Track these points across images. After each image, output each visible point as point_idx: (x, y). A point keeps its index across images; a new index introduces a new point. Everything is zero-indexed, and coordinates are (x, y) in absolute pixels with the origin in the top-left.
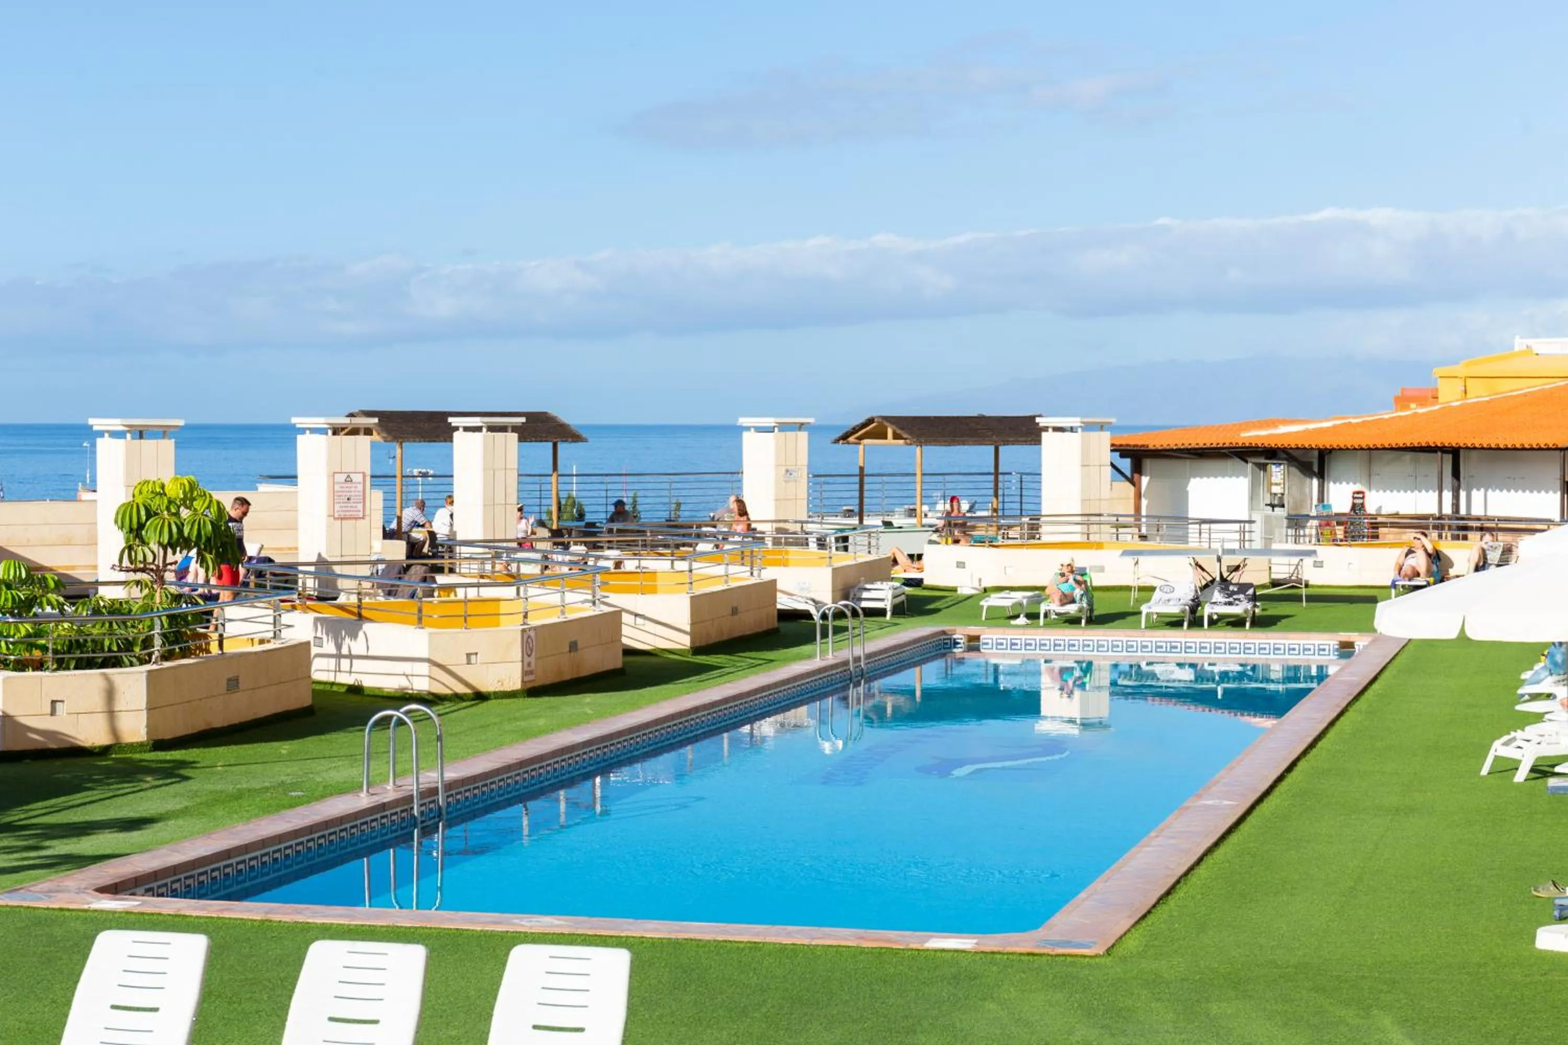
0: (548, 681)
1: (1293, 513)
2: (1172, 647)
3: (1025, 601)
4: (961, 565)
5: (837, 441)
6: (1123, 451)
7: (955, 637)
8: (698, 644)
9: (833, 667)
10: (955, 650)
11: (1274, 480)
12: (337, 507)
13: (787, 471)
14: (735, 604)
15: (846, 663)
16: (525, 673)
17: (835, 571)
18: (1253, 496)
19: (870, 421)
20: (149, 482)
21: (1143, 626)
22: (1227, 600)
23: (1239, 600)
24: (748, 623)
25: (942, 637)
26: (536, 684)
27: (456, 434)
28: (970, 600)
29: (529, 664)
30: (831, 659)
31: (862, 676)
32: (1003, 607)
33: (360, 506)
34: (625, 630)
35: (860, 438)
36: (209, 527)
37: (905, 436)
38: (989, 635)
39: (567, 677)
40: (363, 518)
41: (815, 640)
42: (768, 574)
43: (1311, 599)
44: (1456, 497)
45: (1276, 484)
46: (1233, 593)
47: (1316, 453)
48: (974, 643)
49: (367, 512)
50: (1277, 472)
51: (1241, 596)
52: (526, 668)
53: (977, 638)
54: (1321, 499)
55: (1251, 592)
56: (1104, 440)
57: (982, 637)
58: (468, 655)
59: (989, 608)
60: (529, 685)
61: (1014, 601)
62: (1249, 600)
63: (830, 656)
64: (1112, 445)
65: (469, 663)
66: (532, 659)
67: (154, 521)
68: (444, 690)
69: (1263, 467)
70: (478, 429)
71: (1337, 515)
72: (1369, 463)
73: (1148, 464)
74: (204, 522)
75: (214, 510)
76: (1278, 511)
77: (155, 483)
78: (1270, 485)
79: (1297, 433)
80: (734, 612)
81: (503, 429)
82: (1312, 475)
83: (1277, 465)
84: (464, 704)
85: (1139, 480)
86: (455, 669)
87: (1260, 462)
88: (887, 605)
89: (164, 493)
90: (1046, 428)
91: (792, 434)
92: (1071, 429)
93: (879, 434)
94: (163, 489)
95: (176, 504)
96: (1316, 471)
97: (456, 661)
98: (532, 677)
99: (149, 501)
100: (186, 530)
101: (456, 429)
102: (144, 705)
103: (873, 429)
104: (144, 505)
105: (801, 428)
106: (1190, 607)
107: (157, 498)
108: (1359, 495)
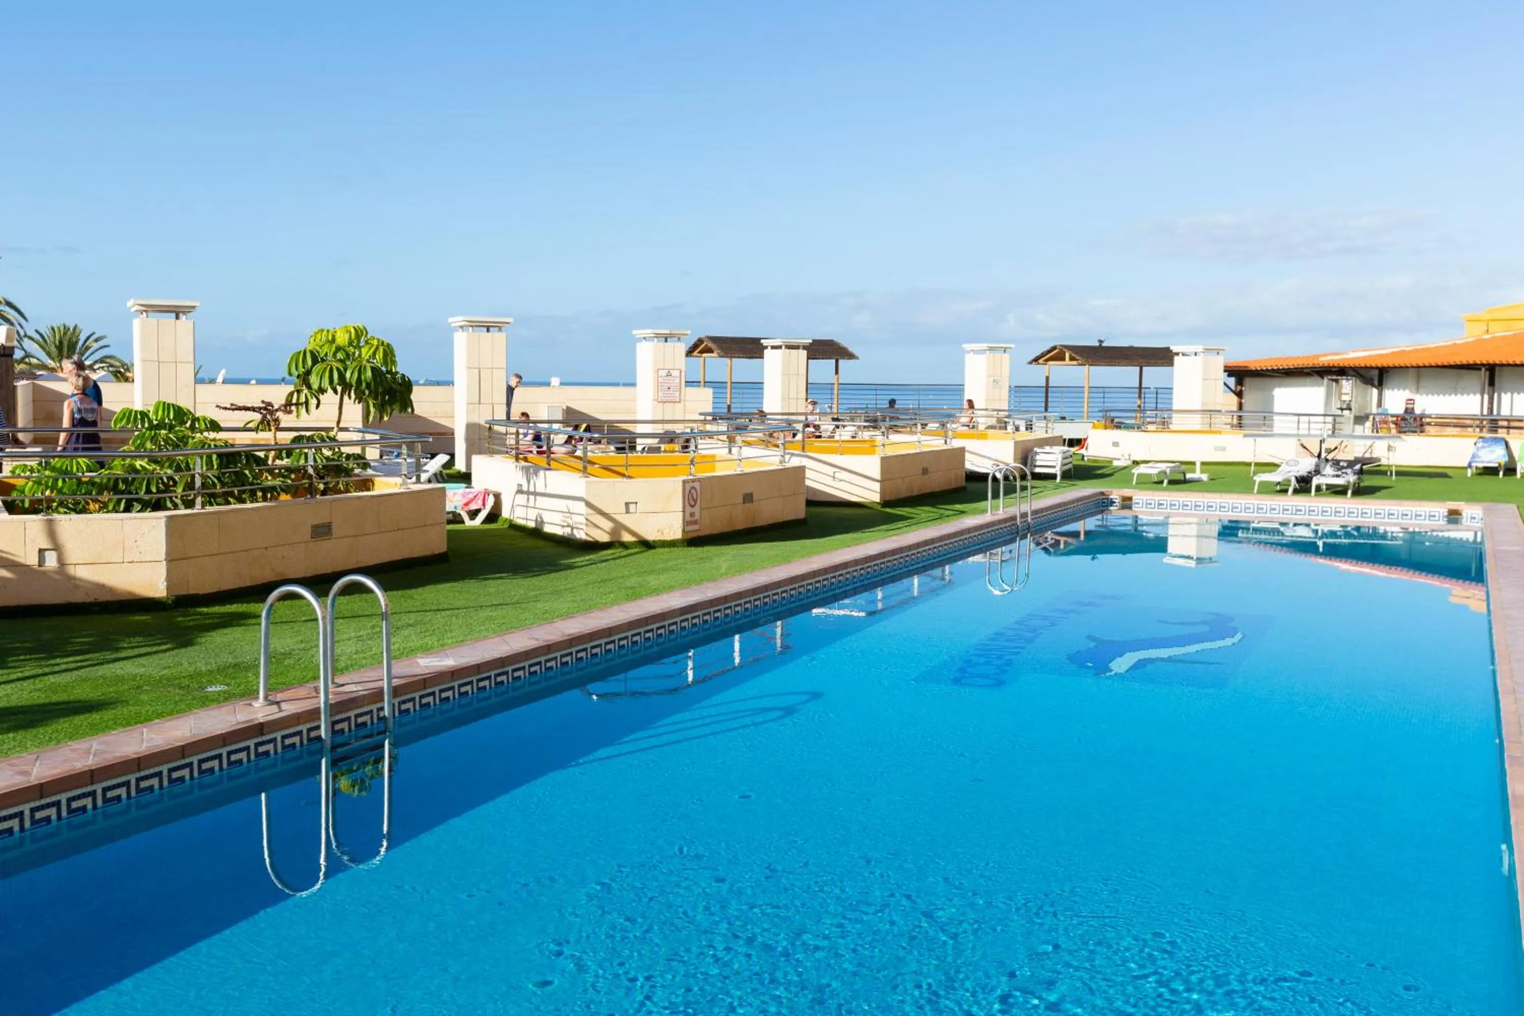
0: (716, 530)
1: (1358, 414)
2: (1297, 510)
3: (1168, 471)
4: (1116, 444)
5: (1030, 363)
6: (1233, 371)
7: (1111, 497)
8: (888, 498)
9: (1000, 522)
10: (1111, 508)
11: (1344, 391)
12: (660, 394)
13: (994, 381)
14: (925, 465)
15: (1013, 518)
16: (686, 523)
17: (1016, 443)
18: (1328, 402)
19: (1054, 348)
20: (323, 330)
21: (1255, 491)
22: (1336, 473)
23: (1346, 473)
24: (937, 482)
25: (1101, 497)
26: (701, 534)
27: (765, 351)
28: (1125, 471)
29: (692, 515)
30: (1001, 514)
31: (1029, 528)
32: (1151, 475)
33: (677, 394)
34: (809, 476)
35: (1047, 360)
36: (369, 373)
37: (1077, 358)
38: (1140, 497)
39: (740, 526)
40: (679, 402)
41: (986, 499)
42: (956, 443)
43: (1399, 474)
44: (1491, 402)
45: (1346, 394)
46: (1343, 467)
47: (1376, 372)
48: (1127, 503)
49: (682, 398)
50: (1347, 385)
51: (1349, 471)
52: (688, 518)
53: (1130, 499)
54: (1380, 404)
55: (1358, 467)
56: (1219, 363)
57: (1134, 498)
58: (627, 504)
59: (1139, 475)
60: (691, 535)
61: (1159, 470)
62: (1355, 474)
63: (1001, 511)
64: (1225, 367)
65: (628, 512)
66: (697, 509)
67: (319, 367)
68: (604, 538)
69: (1337, 381)
70: (779, 347)
71: (1392, 416)
72: (1418, 379)
73: (1248, 381)
74: (365, 367)
75: (380, 355)
76: (1346, 413)
77: (328, 331)
78: (1341, 394)
79: (1365, 357)
80: (925, 471)
81: (796, 347)
82: (1373, 385)
83: (1348, 380)
84: (625, 552)
85: (1241, 391)
86: (617, 517)
87: (1334, 377)
88: (1057, 471)
89: (333, 340)
90: (1177, 354)
91: (998, 355)
92: (1196, 354)
93: (1060, 357)
94: (334, 337)
95: (344, 350)
96: (1376, 383)
97: (616, 509)
98: (696, 527)
99: (318, 349)
100: (348, 375)
101: (766, 347)
102: (162, 556)
103: (1055, 354)
104: (311, 352)
105: (1005, 351)
106: (1296, 478)
107: (327, 346)
108: (1411, 401)
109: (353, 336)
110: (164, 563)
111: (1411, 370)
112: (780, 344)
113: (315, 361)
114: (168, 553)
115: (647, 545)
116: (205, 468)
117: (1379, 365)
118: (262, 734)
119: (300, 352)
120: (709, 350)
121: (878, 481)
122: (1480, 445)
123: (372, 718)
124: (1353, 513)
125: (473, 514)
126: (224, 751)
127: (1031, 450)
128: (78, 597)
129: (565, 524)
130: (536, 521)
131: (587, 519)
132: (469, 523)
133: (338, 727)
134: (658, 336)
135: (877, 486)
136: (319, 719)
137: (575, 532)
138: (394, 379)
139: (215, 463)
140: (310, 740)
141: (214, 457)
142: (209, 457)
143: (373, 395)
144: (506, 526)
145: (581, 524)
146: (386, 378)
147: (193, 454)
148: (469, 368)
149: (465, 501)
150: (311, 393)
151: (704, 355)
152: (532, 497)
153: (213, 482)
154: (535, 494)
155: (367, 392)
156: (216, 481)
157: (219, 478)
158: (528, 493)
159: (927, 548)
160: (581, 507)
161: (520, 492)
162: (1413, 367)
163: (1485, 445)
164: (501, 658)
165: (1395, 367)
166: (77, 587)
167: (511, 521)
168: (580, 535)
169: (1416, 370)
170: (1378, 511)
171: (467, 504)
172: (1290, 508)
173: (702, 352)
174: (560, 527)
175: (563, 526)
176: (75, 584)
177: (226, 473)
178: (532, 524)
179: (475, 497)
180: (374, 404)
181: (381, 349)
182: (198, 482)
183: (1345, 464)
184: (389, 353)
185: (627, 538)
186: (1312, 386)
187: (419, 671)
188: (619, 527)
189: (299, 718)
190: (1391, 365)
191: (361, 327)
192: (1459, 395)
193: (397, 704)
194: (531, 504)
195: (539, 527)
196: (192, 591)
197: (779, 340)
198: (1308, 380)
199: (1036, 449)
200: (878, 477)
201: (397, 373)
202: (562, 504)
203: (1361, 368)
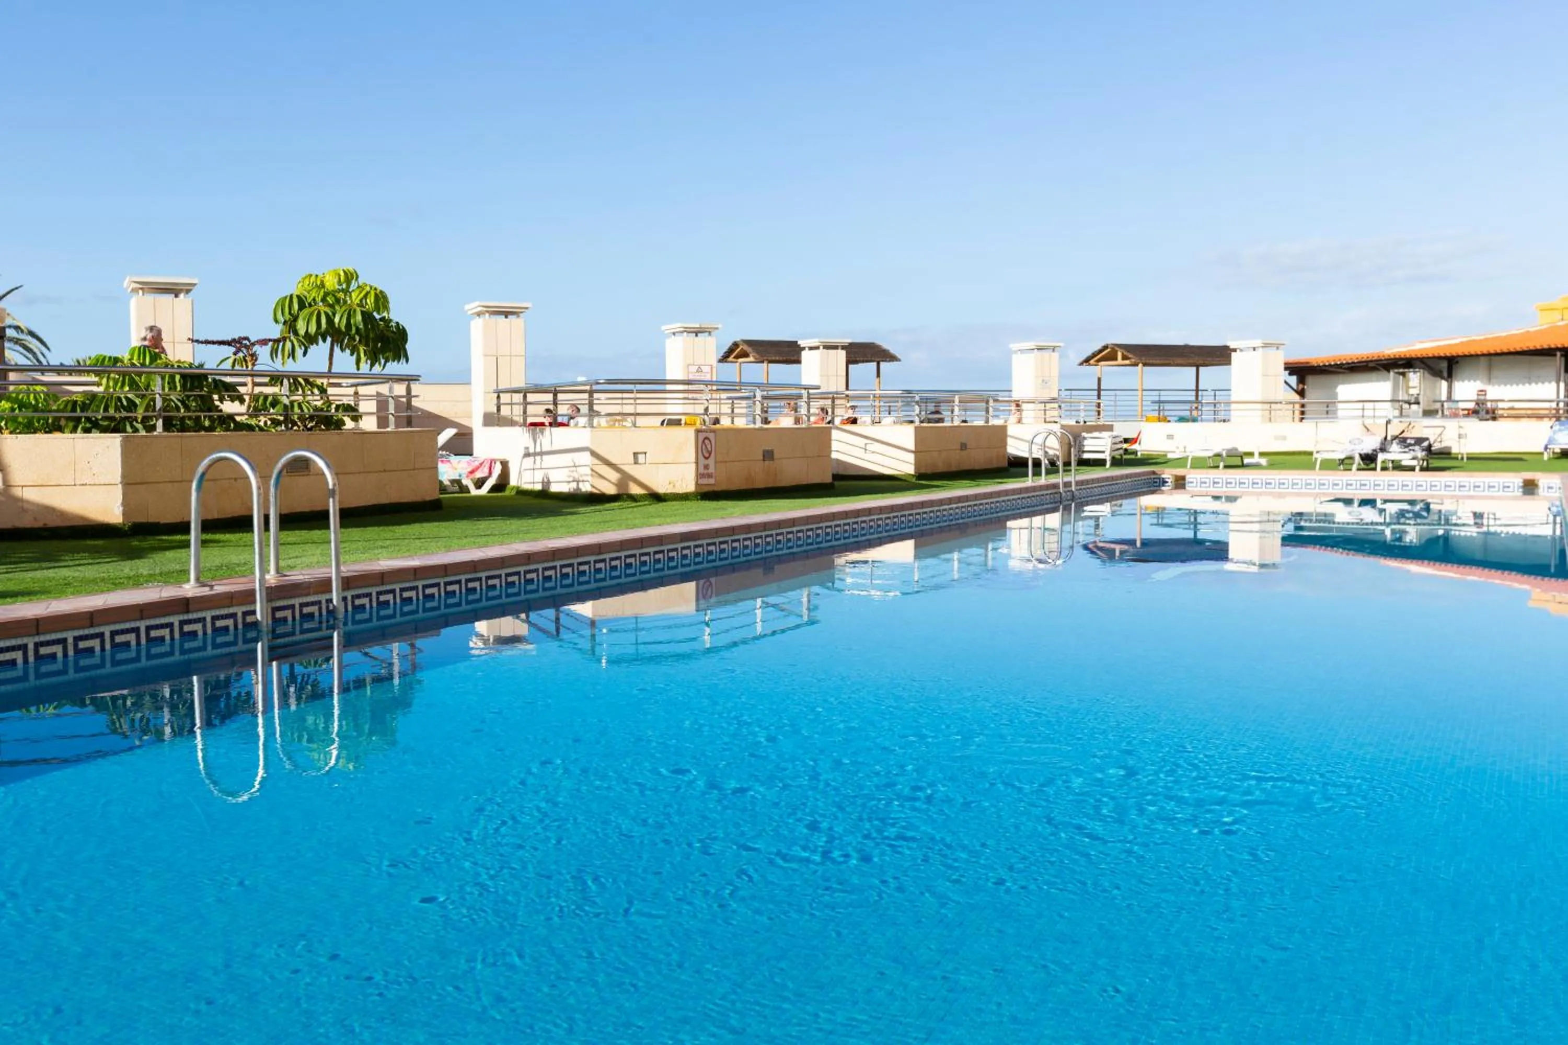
0: (733, 487)
1: (1427, 408)
2: (1362, 486)
3: (1224, 453)
4: (1170, 437)
5: (1081, 364)
6: (1294, 369)
7: (1163, 476)
8: (923, 471)
9: (1041, 488)
10: (1163, 488)
11: (1411, 384)
13: (1043, 381)
14: (964, 441)
15: (1056, 487)
16: (699, 476)
17: (1064, 428)
19: (1105, 347)
20: (311, 275)
21: (1317, 469)
22: (1403, 450)
24: (977, 458)
25: (1153, 476)
26: (716, 489)
27: (803, 354)
29: (706, 467)
31: (1073, 501)
32: (1206, 458)
34: (835, 445)
35: (1098, 361)
36: (359, 317)
37: (1130, 357)
38: (1194, 476)
39: (760, 484)
42: (998, 421)
43: (1468, 458)
45: (1413, 387)
46: (1410, 444)
47: (1445, 363)
48: (1180, 483)
50: (1415, 378)
51: (1417, 448)
52: (701, 470)
53: (1183, 478)
54: (1449, 397)
55: (1425, 445)
56: (1279, 359)
57: (1187, 477)
58: (636, 455)
60: (706, 489)
61: (1214, 452)
62: (1423, 450)
63: (1041, 482)
64: (1285, 364)
65: (636, 463)
66: (711, 462)
67: (306, 311)
68: (611, 490)
69: (1403, 374)
70: (817, 348)
71: (1463, 410)
72: (1490, 368)
73: (1310, 379)
74: (355, 311)
75: (371, 300)
76: (1414, 407)
77: (317, 276)
78: (1408, 387)
79: (1433, 348)
80: (963, 447)
81: (835, 347)
82: (1443, 378)
83: (1415, 372)
84: (634, 504)
85: (1303, 390)
86: (626, 468)
87: (1401, 370)
88: (1107, 456)
89: (323, 285)
90: (1235, 350)
91: (1046, 354)
92: (1254, 349)
93: (1112, 357)
94: (322, 282)
95: (334, 295)
96: (1445, 374)
97: (623, 459)
98: (712, 481)
99: (306, 293)
100: (337, 320)
101: (804, 348)
102: (118, 479)
103: (1107, 354)
104: (298, 297)
105: (1054, 350)
106: (1360, 455)
107: (314, 291)
108: (1482, 392)
109: (342, 279)
110: (120, 486)
111: (1482, 358)
112: (817, 344)
113: (302, 305)
114: (124, 476)
115: (657, 498)
116: (167, 390)
117: (1448, 354)
118: (188, 612)
119: (286, 297)
120: (744, 355)
121: (912, 452)
122: (1557, 427)
123: (320, 609)
124: (1421, 486)
125: (480, 483)
126: (142, 625)
127: (1079, 435)
128: (26, 522)
129: (571, 479)
130: (543, 482)
131: (592, 470)
132: (474, 492)
133: (279, 614)
134: (688, 331)
135: (911, 458)
136: (254, 602)
137: (581, 485)
138: (388, 326)
139: (178, 385)
140: (245, 625)
141: (178, 378)
142: (172, 377)
143: (363, 341)
144: (513, 493)
145: (587, 475)
146: (379, 325)
147: (155, 373)
148: (486, 355)
149: (470, 469)
150: (299, 341)
151: (741, 360)
152: (538, 458)
153: (176, 405)
154: (542, 454)
155: (357, 338)
156: (179, 404)
157: (183, 402)
158: (535, 454)
159: (960, 505)
160: (586, 458)
161: (527, 455)
162: (1483, 355)
163: (1563, 428)
164: (473, 561)
165: (1465, 356)
166: (24, 510)
167: (518, 487)
168: (586, 488)
169: (1488, 358)
170: (1448, 484)
171: (472, 472)
172: (1354, 483)
173: (737, 357)
174: (565, 484)
175: (569, 482)
176: (22, 507)
177: (191, 396)
178: (538, 487)
179: (481, 464)
180: (365, 351)
181: (373, 293)
182: (159, 404)
183: (1413, 442)
184: (381, 300)
185: (635, 490)
186: (1378, 381)
187: (378, 568)
188: (626, 478)
189: (232, 598)
190: (1461, 354)
191: (352, 271)
192: (1533, 384)
193: (349, 598)
194: (538, 465)
195: (546, 488)
196: (152, 520)
197: (817, 340)
198: (1374, 375)
199: (1084, 434)
200: (912, 447)
201: (391, 321)
202: (566, 459)
203: (1429, 358)
